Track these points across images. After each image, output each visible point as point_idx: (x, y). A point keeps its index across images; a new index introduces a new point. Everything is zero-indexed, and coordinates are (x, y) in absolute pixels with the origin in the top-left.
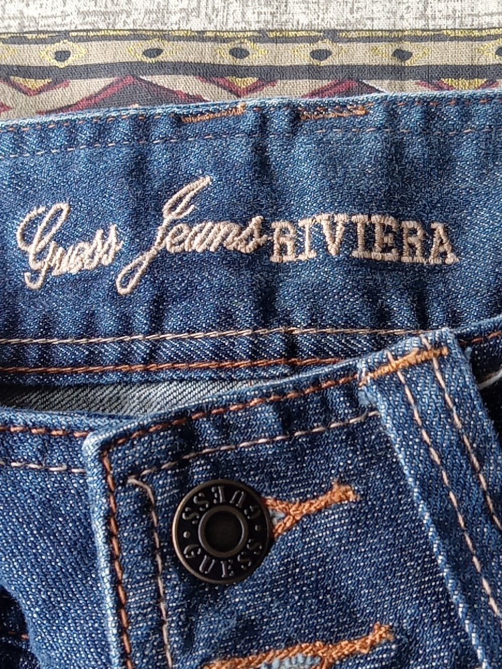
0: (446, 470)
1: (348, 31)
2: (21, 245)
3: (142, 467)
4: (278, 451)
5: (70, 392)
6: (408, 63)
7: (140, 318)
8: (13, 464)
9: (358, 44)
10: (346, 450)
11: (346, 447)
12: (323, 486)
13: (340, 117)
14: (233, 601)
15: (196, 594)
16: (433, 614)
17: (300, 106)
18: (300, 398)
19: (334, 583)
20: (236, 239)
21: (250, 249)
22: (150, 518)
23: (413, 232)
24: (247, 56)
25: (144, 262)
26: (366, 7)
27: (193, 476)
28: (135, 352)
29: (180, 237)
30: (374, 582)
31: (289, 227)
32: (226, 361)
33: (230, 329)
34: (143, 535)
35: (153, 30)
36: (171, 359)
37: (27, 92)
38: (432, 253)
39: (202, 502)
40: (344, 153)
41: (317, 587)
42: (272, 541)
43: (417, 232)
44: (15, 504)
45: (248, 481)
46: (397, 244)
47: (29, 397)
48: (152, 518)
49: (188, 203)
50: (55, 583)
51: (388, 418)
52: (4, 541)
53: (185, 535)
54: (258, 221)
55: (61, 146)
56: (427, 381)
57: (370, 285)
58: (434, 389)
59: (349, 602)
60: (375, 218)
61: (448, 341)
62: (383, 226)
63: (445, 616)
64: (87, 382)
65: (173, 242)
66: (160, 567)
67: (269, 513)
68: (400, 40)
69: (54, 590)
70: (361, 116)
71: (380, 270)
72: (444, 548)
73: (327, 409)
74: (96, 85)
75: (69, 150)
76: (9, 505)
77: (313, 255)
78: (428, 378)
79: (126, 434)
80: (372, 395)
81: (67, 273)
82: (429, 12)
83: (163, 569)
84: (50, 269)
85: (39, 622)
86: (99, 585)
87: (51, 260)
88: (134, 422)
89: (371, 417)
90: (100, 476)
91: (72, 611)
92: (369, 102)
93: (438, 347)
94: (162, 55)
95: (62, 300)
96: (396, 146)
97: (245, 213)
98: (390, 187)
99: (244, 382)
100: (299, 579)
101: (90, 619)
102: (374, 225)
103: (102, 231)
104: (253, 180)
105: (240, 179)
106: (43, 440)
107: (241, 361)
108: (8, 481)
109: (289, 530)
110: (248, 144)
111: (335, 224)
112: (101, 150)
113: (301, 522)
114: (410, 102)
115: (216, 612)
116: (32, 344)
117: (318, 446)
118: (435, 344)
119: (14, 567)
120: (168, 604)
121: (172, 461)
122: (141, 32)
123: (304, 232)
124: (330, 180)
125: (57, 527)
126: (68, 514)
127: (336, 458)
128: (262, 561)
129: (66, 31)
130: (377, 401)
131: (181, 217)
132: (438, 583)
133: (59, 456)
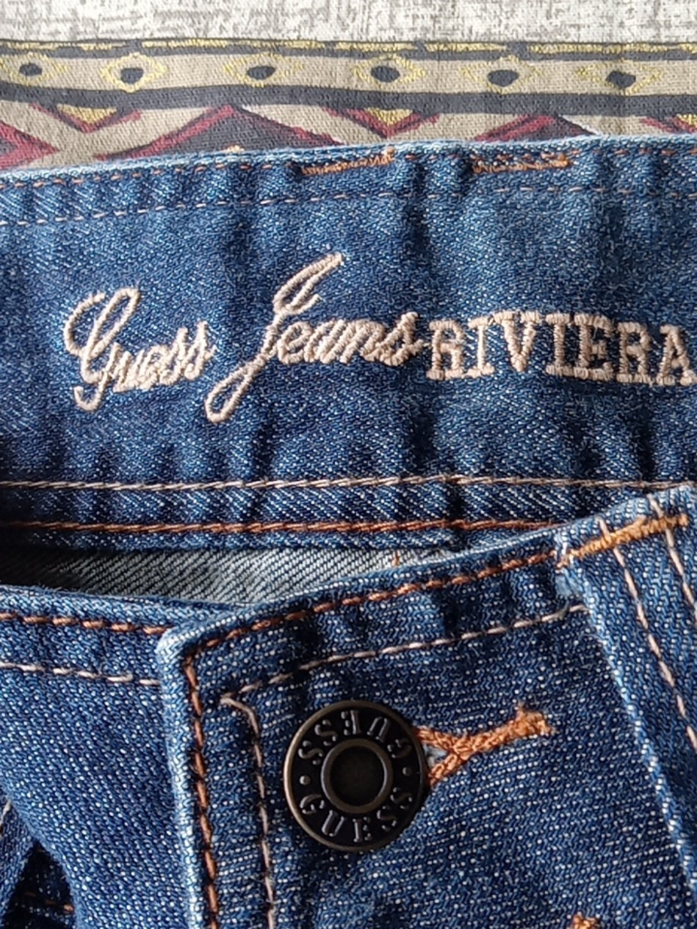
0: (683, 694)
1: (543, 44)
2: (69, 346)
3: (242, 681)
4: (437, 661)
5: (137, 559)
6: (630, 91)
7: (239, 457)
8: (56, 671)
9: (557, 63)
10: (537, 662)
11: (537, 656)
12: (502, 712)
13: (530, 170)
14: (370, 877)
15: (317, 866)
16: (660, 904)
17: (473, 153)
18: (471, 584)
19: (515, 853)
20: (378, 345)
21: (398, 360)
22: (252, 755)
23: (635, 338)
24: (396, 78)
25: (246, 376)
26: (569, 9)
27: (315, 694)
28: (231, 504)
29: (297, 342)
30: (575, 854)
31: (455, 329)
32: (362, 521)
33: (368, 476)
34: (242, 780)
35: (262, 40)
36: (283, 516)
37: (80, 127)
38: (662, 369)
39: (326, 734)
40: (536, 222)
41: (491, 858)
42: (427, 790)
43: (639, 338)
44: (58, 727)
45: (394, 702)
46: (610, 356)
47: (79, 565)
48: (255, 754)
49: (310, 291)
50: (114, 842)
51: (600, 616)
52: (42, 780)
53: (302, 780)
54: (409, 320)
55: (128, 207)
56: (657, 564)
57: (571, 416)
58: (668, 576)
59: (537, 882)
60: (580, 318)
61: (689, 506)
62: (591, 329)
63: (678, 907)
64: (162, 546)
65: (288, 349)
66: (266, 826)
67: (423, 749)
68: (617, 57)
69: (112, 852)
70: (561, 168)
71: (586, 393)
72: (678, 809)
73: (509, 601)
74: (179, 117)
75: (140, 211)
76: (49, 729)
77: (489, 370)
78: (659, 559)
79: (219, 633)
80: (576, 582)
81: (134, 388)
82: (661, 18)
83: (270, 829)
84: (111, 383)
85: (90, 897)
86: (176, 846)
87: (112, 370)
88: (230, 616)
89: (573, 613)
90: (181, 694)
91: (138, 883)
92: (574, 149)
93: (674, 513)
94: (274, 76)
95: (128, 428)
96: (612, 214)
97: (392, 308)
98: (602, 273)
99: (387, 551)
100: (465, 847)
101: (163, 896)
102: (578, 328)
103: (186, 330)
104: (404, 260)
105: (384, 258)
106: (100, 637)
107: (383, 521)
108: (48, 695)
109: (451, 774)
110: (397, 207)
111: (522, 326)
112: (186, 213)
113: (469, 763)
114: (633, 150)
115: (344, 893)
116: (84, 489)
117: (495, 654)
118: (669, 509)
119: (56, 817)
120: (276, 880)
121: (284, 673)
122: (244, 42)
123: (476, 336)
124: (516, 262)
125: (118, 763)
126: (134, 745)
127: (521, 673)
128: (412, 820)
129: (137, 39)
130: (584, 592)
131: (300, 311)
132: (667, 858)
133: (122, 661)
